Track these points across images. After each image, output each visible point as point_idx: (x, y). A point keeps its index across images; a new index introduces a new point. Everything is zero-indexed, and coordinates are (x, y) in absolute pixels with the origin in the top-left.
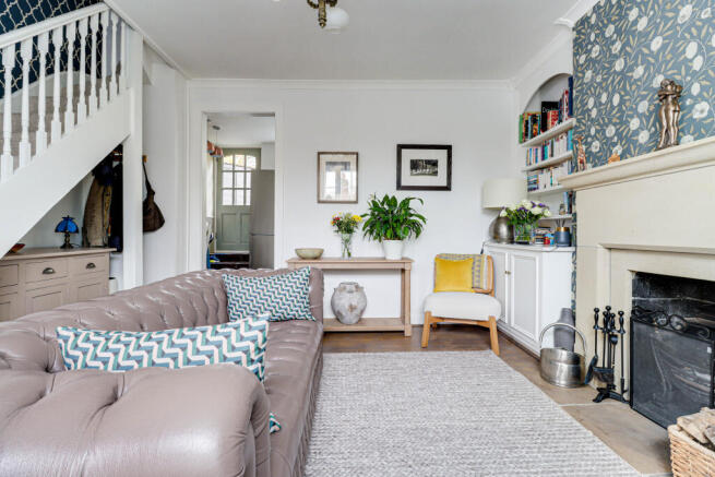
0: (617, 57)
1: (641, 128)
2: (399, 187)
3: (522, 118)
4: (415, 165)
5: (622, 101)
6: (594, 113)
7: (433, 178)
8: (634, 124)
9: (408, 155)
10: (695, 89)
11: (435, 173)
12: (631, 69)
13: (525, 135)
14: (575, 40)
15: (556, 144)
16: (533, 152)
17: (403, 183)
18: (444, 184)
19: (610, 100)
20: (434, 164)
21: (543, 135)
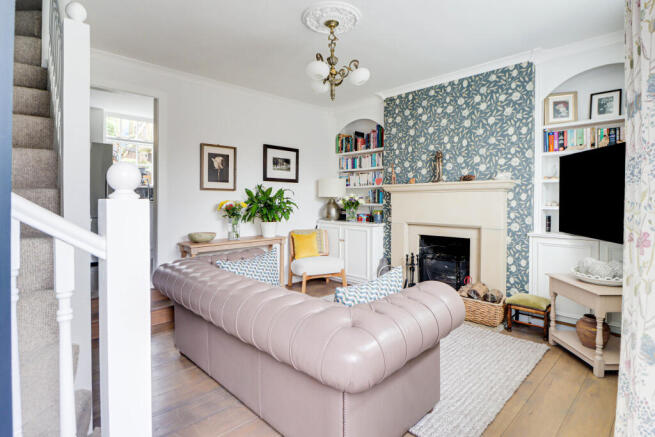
0: (411, 128)
1: (423, 167)
2: (266, 179)
3: (339, 136)
4: (276, 162)
5: (413, 152)
6: (397, 152)
7: (288, 172)
8: (420, 164)
9: (272, 153)
10: (447, 157)
11: (289, 169)
12: (418, 137)
13: (340, 149)
14: (386, 108)
15: (363, 159)
16: (345, 161)
17: (269, 176)
18: (294, 178)
19: (407, 148)
20: (287, 161)
21: (354, 152)
